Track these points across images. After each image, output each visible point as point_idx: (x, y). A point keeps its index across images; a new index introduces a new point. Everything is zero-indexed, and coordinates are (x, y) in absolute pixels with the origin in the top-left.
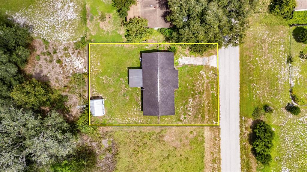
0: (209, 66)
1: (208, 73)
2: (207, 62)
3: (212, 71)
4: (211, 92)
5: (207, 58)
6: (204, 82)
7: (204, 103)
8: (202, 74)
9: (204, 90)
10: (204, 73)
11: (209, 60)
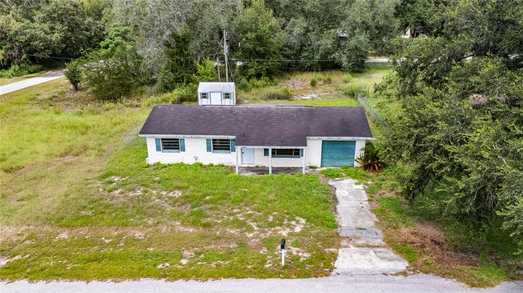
0: (339, 246)
1: (296, 244)
2: (360, 242)
3: (307, 255)
4: (186, 253)
5: (379, 241)
6: (250, 230)
7: (141, 226)
8: (293, 223)
9: (206, 226)
10: (298, 229)
11: (368, 246)
